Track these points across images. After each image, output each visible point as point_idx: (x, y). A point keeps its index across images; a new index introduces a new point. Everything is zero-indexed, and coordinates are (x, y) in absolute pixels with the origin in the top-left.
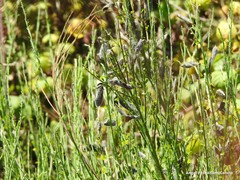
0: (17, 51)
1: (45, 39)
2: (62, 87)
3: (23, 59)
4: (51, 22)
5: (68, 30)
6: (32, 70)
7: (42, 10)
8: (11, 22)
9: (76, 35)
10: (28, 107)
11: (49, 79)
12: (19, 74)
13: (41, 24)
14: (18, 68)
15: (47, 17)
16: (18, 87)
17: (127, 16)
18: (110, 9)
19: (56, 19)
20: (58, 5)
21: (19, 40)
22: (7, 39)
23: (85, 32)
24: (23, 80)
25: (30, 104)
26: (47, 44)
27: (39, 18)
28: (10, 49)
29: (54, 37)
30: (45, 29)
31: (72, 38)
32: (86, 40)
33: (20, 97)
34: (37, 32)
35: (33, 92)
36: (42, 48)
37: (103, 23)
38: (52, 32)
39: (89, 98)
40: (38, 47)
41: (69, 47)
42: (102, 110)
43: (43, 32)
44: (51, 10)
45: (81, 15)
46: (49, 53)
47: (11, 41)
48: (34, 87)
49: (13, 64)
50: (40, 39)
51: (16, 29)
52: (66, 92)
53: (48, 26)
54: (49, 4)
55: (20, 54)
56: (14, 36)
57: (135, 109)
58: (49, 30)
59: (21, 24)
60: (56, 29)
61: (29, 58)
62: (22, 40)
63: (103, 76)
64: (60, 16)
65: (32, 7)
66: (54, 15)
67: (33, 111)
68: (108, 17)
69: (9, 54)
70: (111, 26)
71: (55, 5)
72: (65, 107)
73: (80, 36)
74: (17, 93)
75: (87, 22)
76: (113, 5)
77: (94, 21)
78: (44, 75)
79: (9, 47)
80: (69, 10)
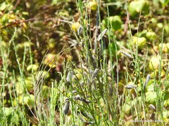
0: (9, 76)
2: (40, 102)
3: (13, 82)
4: (33, 56)
5: (45, 62)
6: (19, 90)
7: (27, 47)
8: (5, 56)
9: (50, 66)
10: (16, 115)
11: (31, 96)
12: (10, 92)
13: (26, 57)
14: (9, 87)
15: (30, 52)
16: (9, 101)
17: (87, 53)
18: (75, 48)
19: (36, 54)
20: (38, 44)
21: (10, 69)
22: (2, 67)
23: (57, 63)
24: (13, 96)
25: (18, 113)
26: (30, 71)
27: (25, 53)
28: (4, 74)
29: (35, 67)
30: (29, 61)
31: (48, 67)
32: (58, 69)
33: (11, 108)
34: (23, 63)
35: (20, 105)
36: (27, 74)
37: (70, 57)
38: (34, 63)
39: (60, 109)
40: (24, 73)
41: (45, 74)
43: (28, 63)
44: (33, 48)
45: (54, 51)
47: (5, 69)
48: (21, 101)
49: (6, 85)
50: (25, 68)
51: (8, 60)
52: (43, 105)
53: (31, 59)
54: (32, 44)
55: (11, 78)
56: (7, 65)
57: (91, 117)
58: (31, 62)
59: (12, 57)
60: (36, 61)
61: (17, 81)
62: (14, 69)
64: (39, 52)
65: (20, 46)
66: (36, 51)
67: (20, 118)
68: (73, 53)
69: (3, 78)
70: (75, 59)
71: (36, 44)
72: (42, 115)
73: (54, 66)
74: (9, 105)
75: (59, 56)
76: (78, 44)
77: (64, 56)
78: (28, 93)
80: (46, 48)
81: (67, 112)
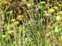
0: (4, 23)
1: (12, 21)
2: (16, 33)
3: (6, 26)
4: (13, 16)
5: (18, 18)
6: (8, 28)
7: (11, 13)
8: (3, 16)
9: (19, 20)
10: (7, 38)
11: (13, 31)
12: (5, 29)
13: (11, 17)
14: (4, 28)
15: (12, 15)
16: (4, 33)
17: (33, 15)
18: (28, 13)
19: (14, 15)
20: (15, 12)
21: (5, 21)
22: (2, 20)
23: (22, 19)
24: (6, 31)
25: (7, 37)
26: (12, 22)
27: (10, 15)
28: (3, 23)
29: (14, 20)
30: (12, 18)
32: (22, 21)
33: (5, 35)
34: (10, 19)
35: (8, 34)
36: (11, 23)
38: (13, 19)
39: (23, 36)
40: (10, 22)
41: (18, 23)
42: (26, 39)
43: (11, 19)
44: (13, 13)
45: (21, 14)
46: (13, 24)
47: (3, 21)
48: (9, 33)
49: (3, 27)
50: (10, 20)
51: (4, 18)
52: (17, 34)
53: (12, 17)
54: (13, 12)
55: (5, 24)
56: (4, 19)
57: (35, 38)
58: (13, 18)
59: (5, 17)
60: (14, 18)
61: (7, 25)
62: (6, 21)
63: (26, 30)
64: (16, 15)
65: (8, 12)
66: (14, 14)
67: (8, 39)
68: (28, 15)
69: (2, 24)
71: (14, 12)
72: (17, 38)
73: (21, 20)
74: (4, 34)
75: (22, 16)
76: (29, 12)
77: (24, 16)
78: (11, 30)
79: (2, 22)
80: (18, 13)
81: (26, 36)
